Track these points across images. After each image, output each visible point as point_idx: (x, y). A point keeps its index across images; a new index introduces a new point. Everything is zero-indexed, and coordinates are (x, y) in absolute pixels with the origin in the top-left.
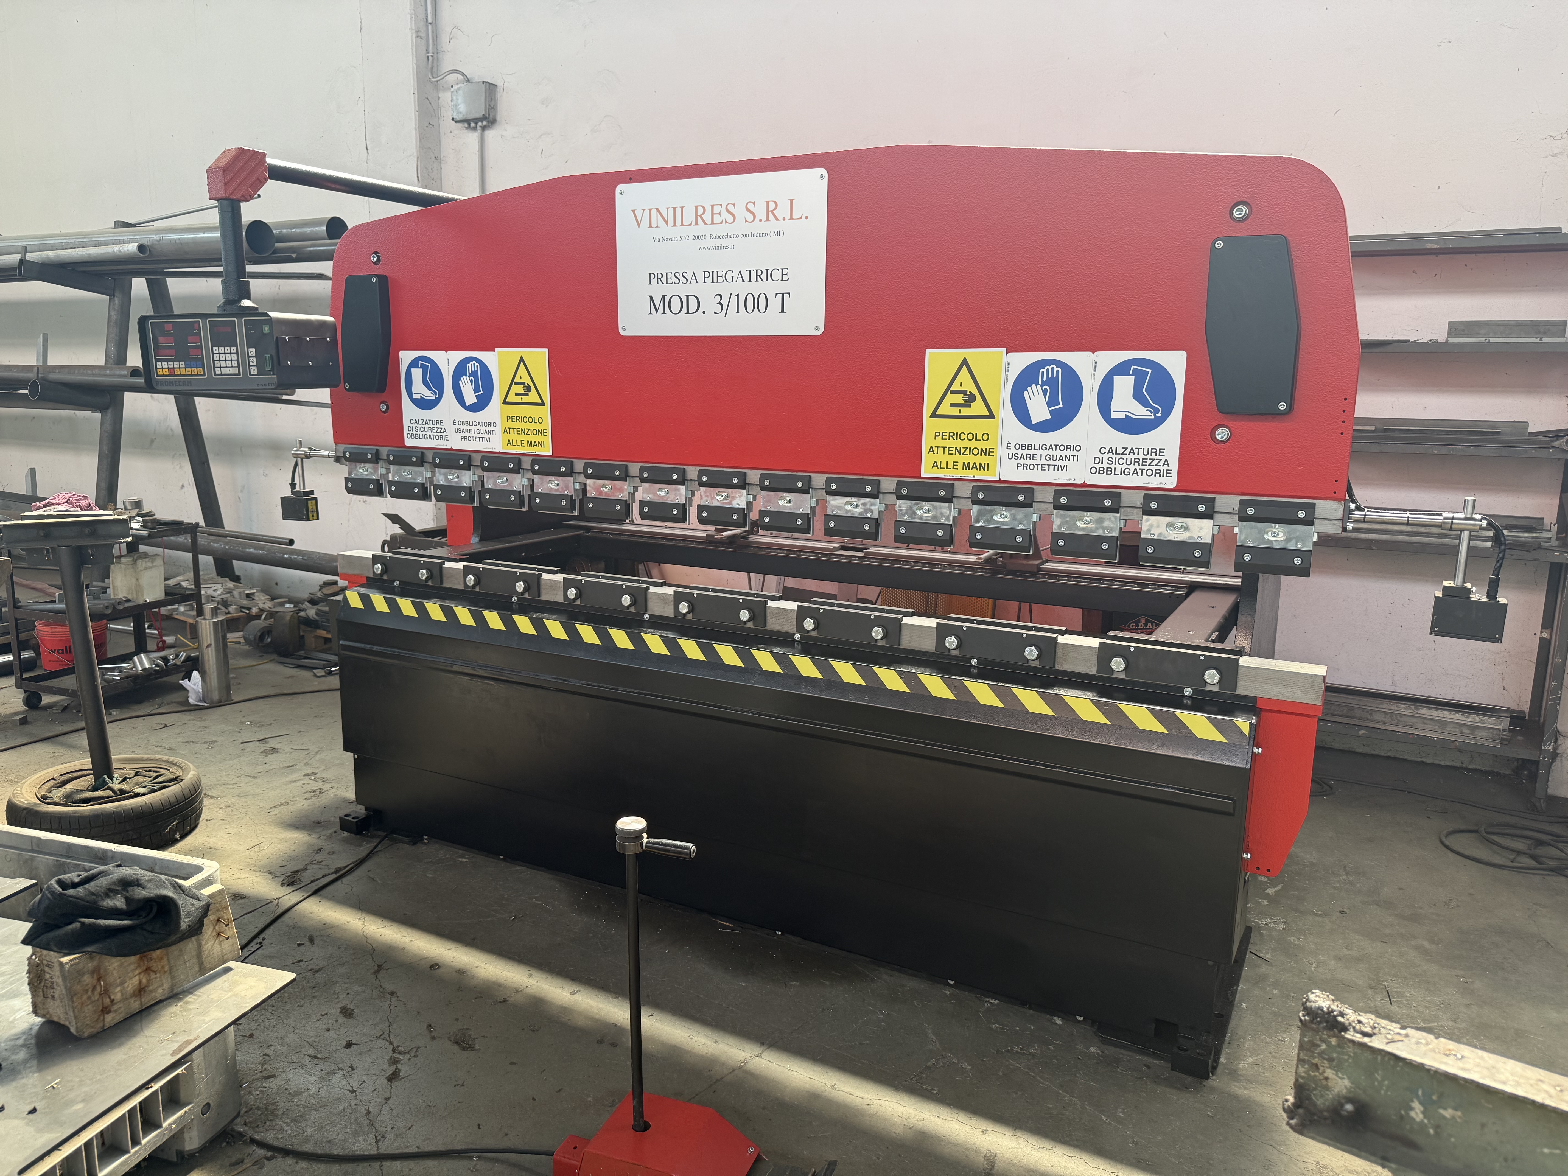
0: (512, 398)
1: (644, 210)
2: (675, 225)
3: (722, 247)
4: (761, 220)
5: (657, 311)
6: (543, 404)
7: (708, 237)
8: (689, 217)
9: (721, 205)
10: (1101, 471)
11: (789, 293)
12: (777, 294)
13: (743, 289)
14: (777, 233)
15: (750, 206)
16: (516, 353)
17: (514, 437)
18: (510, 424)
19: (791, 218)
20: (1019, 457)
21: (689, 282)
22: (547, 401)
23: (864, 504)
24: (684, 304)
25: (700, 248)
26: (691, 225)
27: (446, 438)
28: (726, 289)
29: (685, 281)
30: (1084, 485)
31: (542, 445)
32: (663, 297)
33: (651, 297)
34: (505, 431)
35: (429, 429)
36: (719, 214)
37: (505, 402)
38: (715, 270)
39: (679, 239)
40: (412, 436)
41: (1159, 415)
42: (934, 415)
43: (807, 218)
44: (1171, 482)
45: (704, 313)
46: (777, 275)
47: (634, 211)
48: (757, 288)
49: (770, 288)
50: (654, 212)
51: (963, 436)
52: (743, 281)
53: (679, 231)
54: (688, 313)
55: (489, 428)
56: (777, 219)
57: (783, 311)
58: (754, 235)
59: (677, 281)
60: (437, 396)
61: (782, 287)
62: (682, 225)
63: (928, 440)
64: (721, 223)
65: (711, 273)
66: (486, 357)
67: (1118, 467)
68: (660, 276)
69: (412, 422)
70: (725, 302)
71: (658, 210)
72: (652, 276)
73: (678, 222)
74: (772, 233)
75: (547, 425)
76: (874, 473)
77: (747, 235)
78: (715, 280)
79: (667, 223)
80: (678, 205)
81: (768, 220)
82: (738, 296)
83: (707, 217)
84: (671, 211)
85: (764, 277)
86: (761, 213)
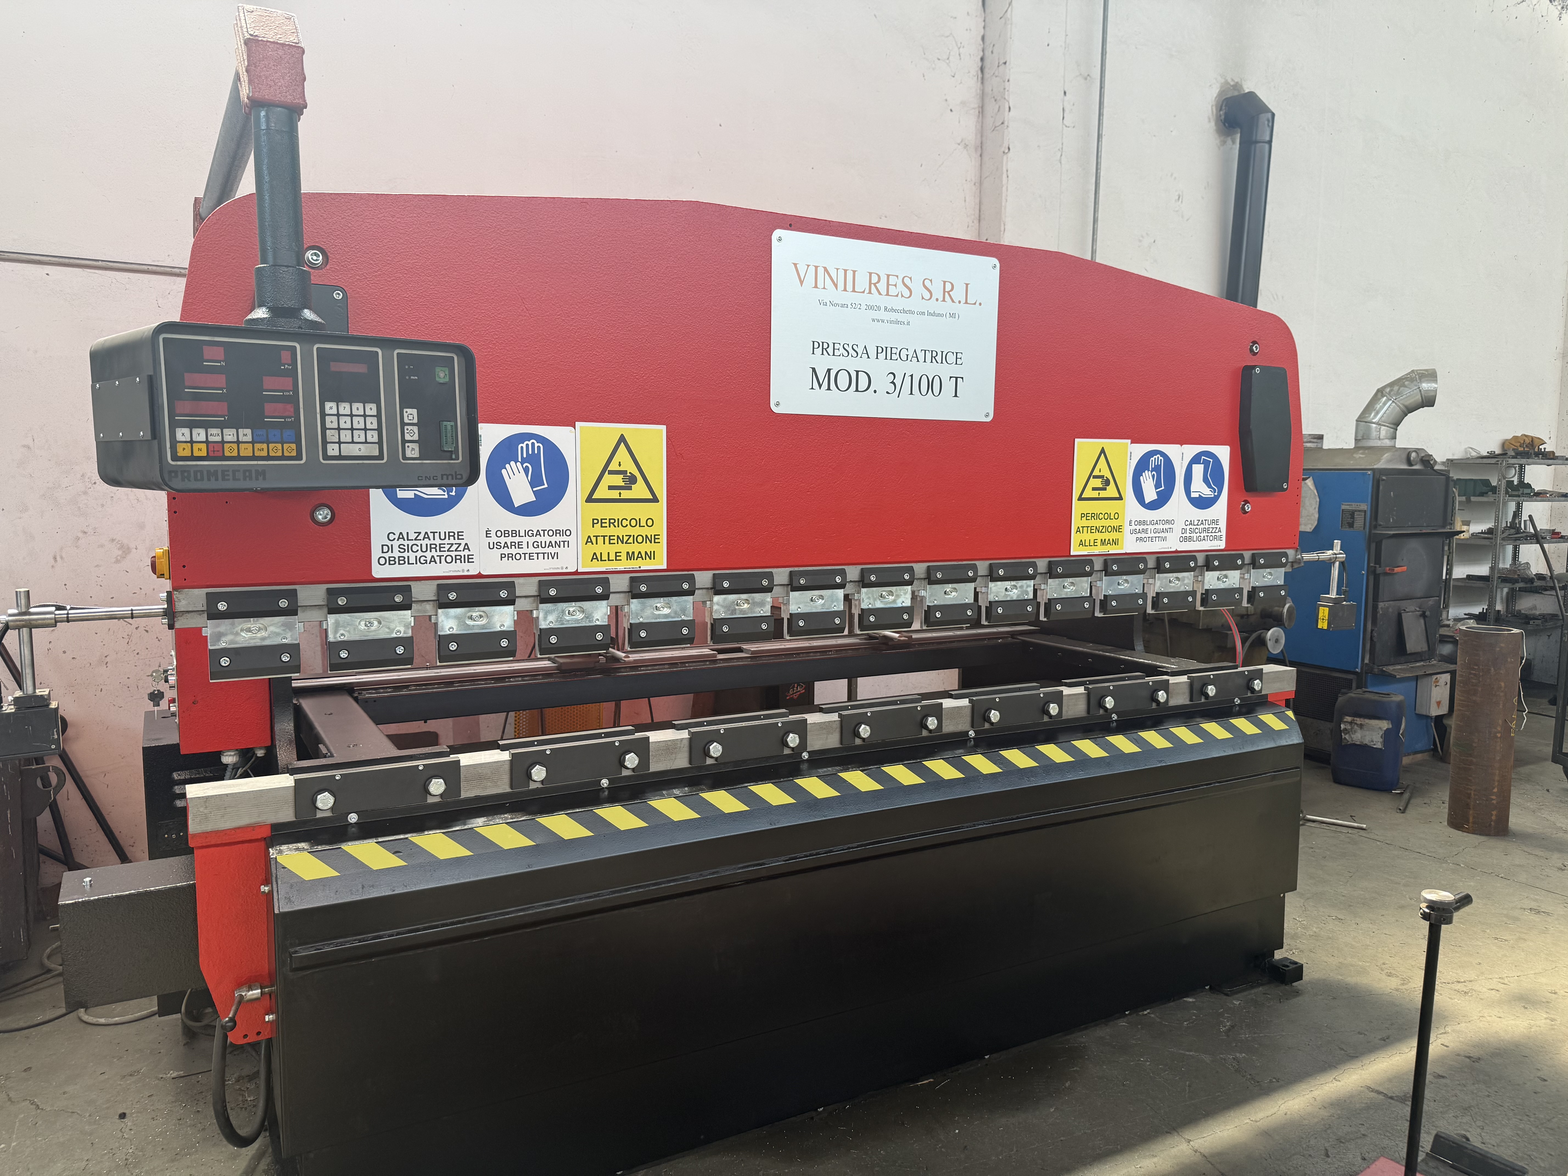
0: (602, 492)
1: (808, 266)
2: (845, 290)
3: (898, 322)
4: (937, 300)
5: (820, 386)
6: (655, 500)
7: (883, 309)
8: (862, 283)
9: (897, 276)
10: (1186, 539)
11: (962, 378)
12: (951, 377)
13: (918, 369)
14: (952, 316)
15: (927, 283)
16: (613, 430)
17: (602, 548)
18: (598, 530)
19: (966, 303)
20: (1137, 531)
21: (859, 356)
22: (663, 495)
23: (1021, 587)
24: (853, 380)
25: (873, 320)
26: (863, 292)
27: (469, 559)
28: (899, 368)
29: (855, 354)
30: (1176, 552)
31: (650, 556)
32: (829, 370)
33: (814, 369)
34: (589, 540)
35: (431, 547)
36: (895, 285)
37: (590, 499)
38: (889, 346)
39: (850, 306)
40: (391, 561)
41: (1216, 494)
42: (1080, 499)
43: (980, 304)
44: (1222, 545)
45: (875, 392)
46: (951, 358)
47: (795, 265)
48: (931, 369)
49: (945, 371)
50: (821, 271)
51: (1101, 516)
52: (918, 361)
53: (849, 297)
54: (857, 390)
55: (558, 538)
56: (953, 301)
57: (956, 396)
58: (930, 314)
59: (846, 354)
60: (453, 493)
61: (956, 371)
62: (854, 291)
63: (1076, 522)
64: (897, 296)
65: (884, 349)
66: (556, 434)
67: (1195, 535)
68: (825, 346)
69: (392, 537)
70: (898, 382)
71: (826, 269)
72: (816, 345)
73: (850, 287)
74: (948, 315)
75: (661, 528)
76: (1032, 555)
77: (923, 313)
78: (889, 357)
79: (836, 286)
80: (850, 268)
81: (944, 300)
82: (912, 376)
83: (882, 286)
84: (841, 273)
85: (939, 358)
86: (938, 293)
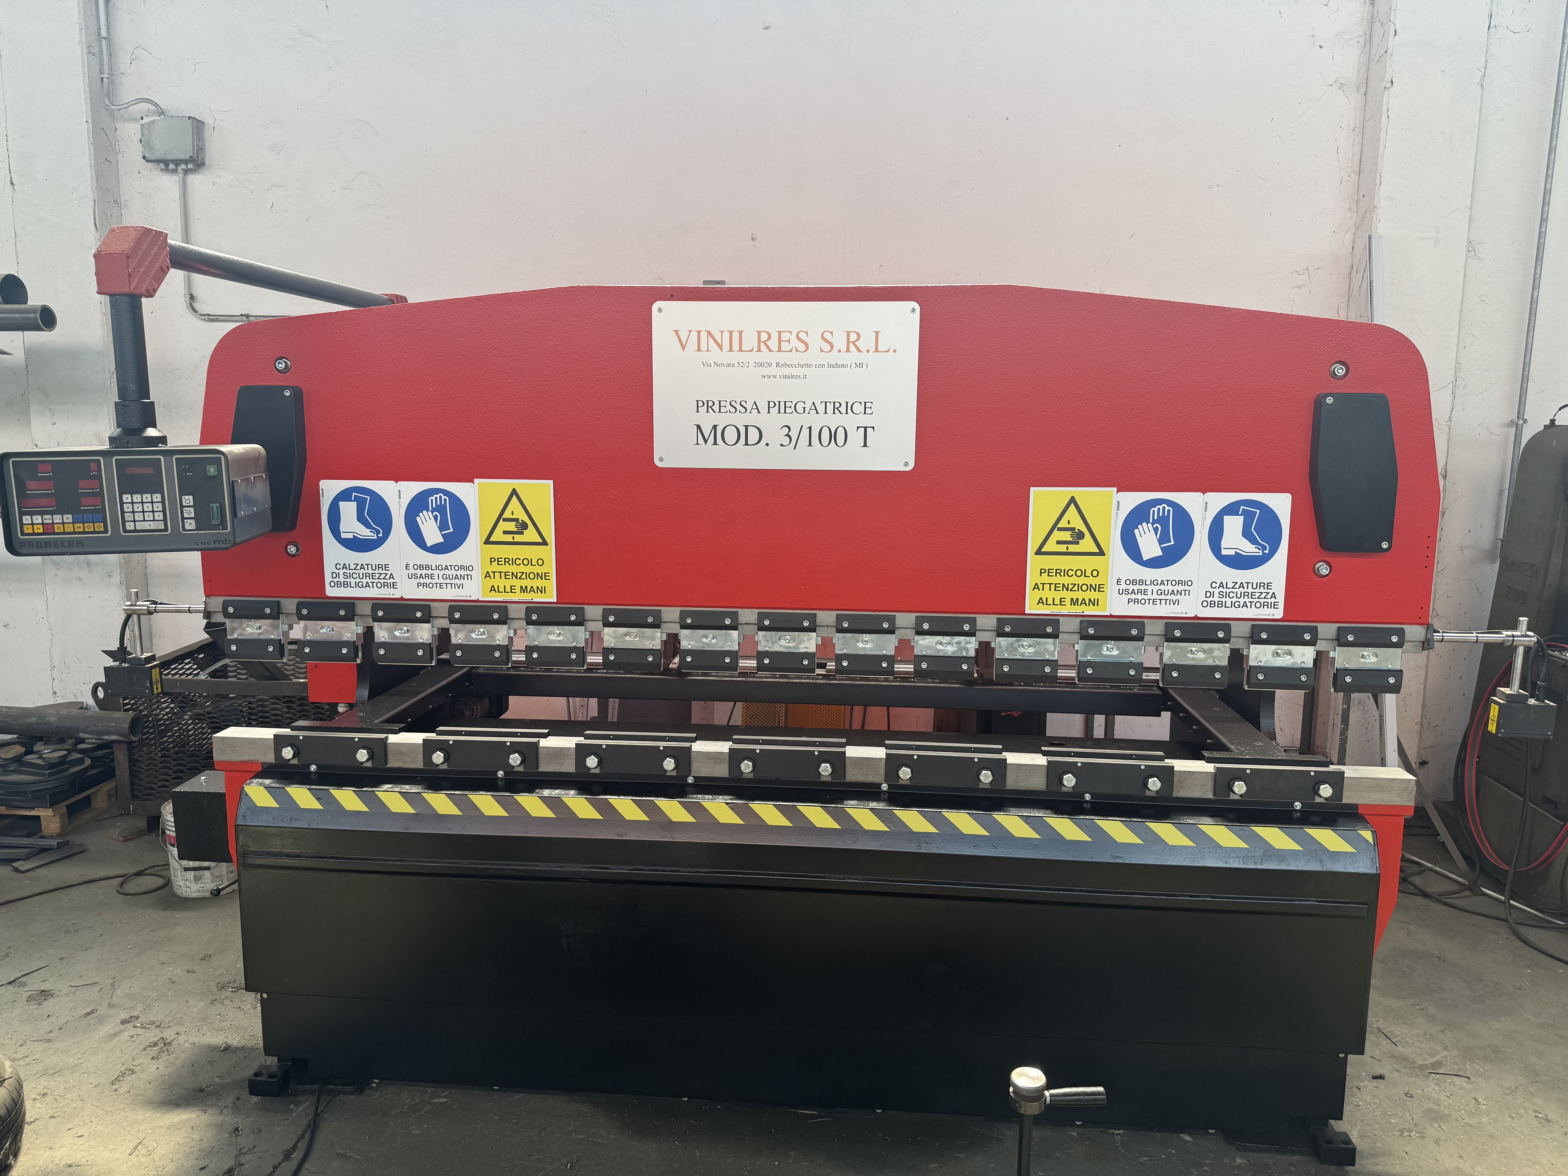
0: (497, 536)
1: (690, 331)
2: (731, 350)
3: (792, 377)
4: (839, 351)
5: (706, 441)
6: (544, 543)
7: (774, 365)
9: (791, 332)
10: (1212, 604)
11: (873, 428)
12: (858, 428)
13: (817, 421)
14: (860, 365)
15: (827, 336)
16: (505, 485)
17: (499, 582)
18: (495, 567)
19: (877, 351)
20: (1130, 592)
21: (749, 411)
22: (551, 538)
23: (958, 643)
24: (742, 435)
25: (764, 377)
26: (752, 351)
27: (393, 585)
28: (795, 421)
29: (743, 410)
30: (1196, 618)
31: (542, 590)
32: (715, 427)
33: (698, 427)
34: (487, 575)
35: (366, 575)
36: (789, 341)
37: (487, 542)
38: (782, 400)
39: (736, 365)
40: (338, 585)
41: (1267, 552)
42: (1039, 552)
43: (895, 351)
44: (1279, 613)
45: (767, 445)
46: (859, 408)
47: (676, 332)
48: (834, 421)
49: (851, 422)
50: (704, 335)
51: (1070, 573)
52: (817, 413)
53: (736, 357)
54: (746, 444)
55: (463, 572)
56: (859, 351)
57: (865, 445)
58: (830, 366)
59: (733, 410)
60: (381, 535)
61: (865, 421)
62: (741, 350)
63: (1032, 577)
64: (791, 351)
65: (777, 404)
67: (1229, 601)
68: (711, 404)
69: (338, 566)
70: (794, 434)
71: (709, 333)
72: (700, 404)
73: (736, 347)
74: (853, 365)
75: (551, 567)
76: (971, 610)
77: (823, 366)
78: (782, 410)
79: (721, 347)
80: (736, 328)
81: (848, 351)
82: (810, 428)
83: (773, 343)
84: (726, 335)
85: (843, 409)
86: (840, 344)
